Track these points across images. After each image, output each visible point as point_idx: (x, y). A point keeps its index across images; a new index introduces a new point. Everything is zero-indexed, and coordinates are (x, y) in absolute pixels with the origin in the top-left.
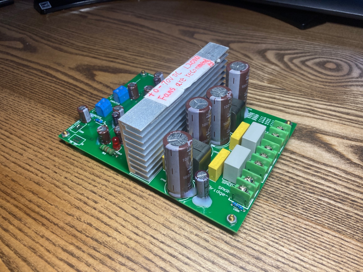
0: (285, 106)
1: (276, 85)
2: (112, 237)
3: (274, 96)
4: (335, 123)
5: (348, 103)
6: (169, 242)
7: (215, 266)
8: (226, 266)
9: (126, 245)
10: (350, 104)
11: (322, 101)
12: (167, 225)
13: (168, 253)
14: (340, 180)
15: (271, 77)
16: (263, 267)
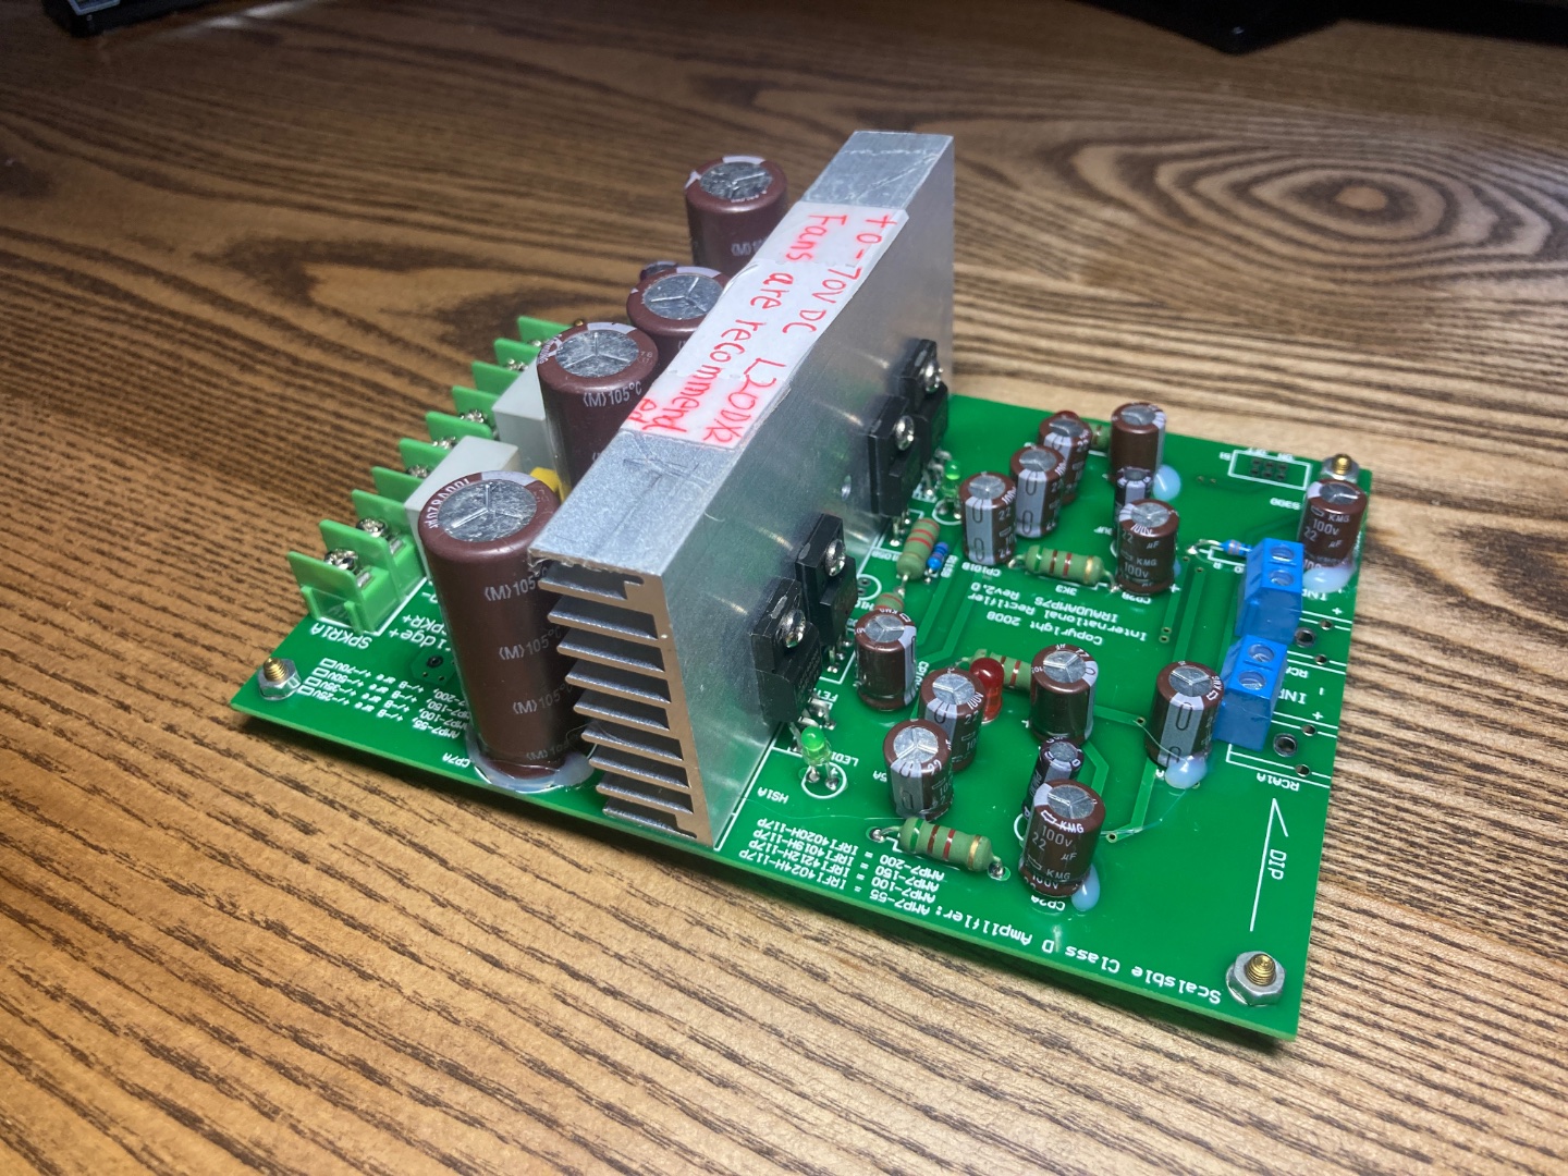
0: (1163, 377)
1: (1123, 290)
2: (379, 979)
3: (1113, 335)
4: (1389, 439)
5: (1444, 349)
6: (641, 989)
7: (855, 1088)
8: (908, 1086)
9: (443, 1011)
10: (1455, 355)
11: (1328, 347)
12: (633, 913)
13: (639, 1039)
14: (1418, 679)
15: (1100, 255)
16: (1079, 1081)
